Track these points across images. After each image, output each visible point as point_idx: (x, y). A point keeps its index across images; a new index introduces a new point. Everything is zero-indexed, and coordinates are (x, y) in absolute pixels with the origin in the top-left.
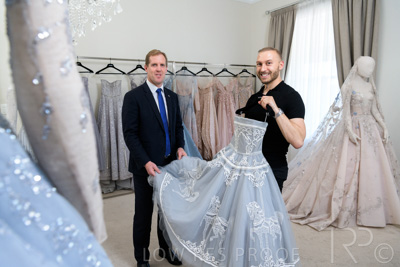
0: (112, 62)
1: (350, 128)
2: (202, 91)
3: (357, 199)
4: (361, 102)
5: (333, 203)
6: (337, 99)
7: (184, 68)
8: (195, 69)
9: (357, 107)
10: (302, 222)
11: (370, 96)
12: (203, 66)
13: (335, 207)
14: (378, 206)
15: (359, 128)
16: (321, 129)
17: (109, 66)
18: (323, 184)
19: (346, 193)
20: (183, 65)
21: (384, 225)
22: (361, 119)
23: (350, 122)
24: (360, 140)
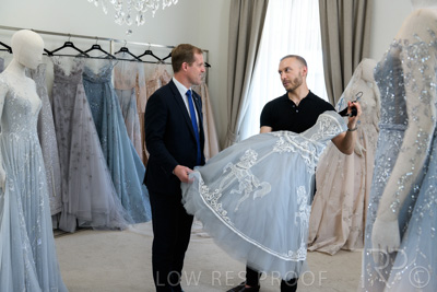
4: (365, 109)
5: (344, 223)
7: (124, 50)
10: (311, 248)
11: (372, 103)
13: (345, 226)
15: (363, 138)
18: (330, 203)
20: (123, 45)
22: (364, 129)
24: (365, 152)
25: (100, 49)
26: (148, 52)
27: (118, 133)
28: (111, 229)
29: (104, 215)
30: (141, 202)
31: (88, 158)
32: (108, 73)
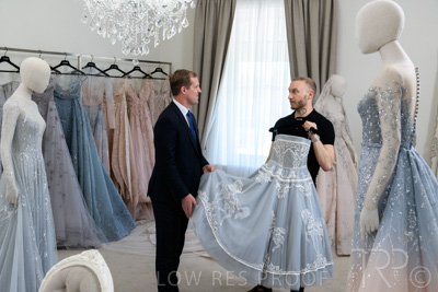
3: (336, 228)
4: (335, 124)
7: (91, 65)
11: (341, 117)
20: (90, 59)
24: (335, 165)
25: (69, 64)
26: (114, 67)
27: (88, 151)
28: (86, 248)
29: (78, 233)
30: (112, 221)
31: (61, 176)
32: (77, 90)
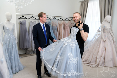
0: (33, 16)
1: (103, 37)
2: (60, 25)
3: (104, 58)
4: (107, 29)
5: (97, 59)
6: (99, 28)
7: (55, 18)
8: (58, 18)
9: (105, 31)
10: (88, 65)
11: (110, 27)
12: (60, 17)
13: (98, 60)
14: (111, 61)
15: (106, 37)
16: (95, 37)
17: (32, 17)
18: (94, 54)
19: (101, 56)
20: (54, 17)
21: (112, 66)
22: (107, 34)
23: (103, 35)
24: (106, 41)
25: (48, 18)
